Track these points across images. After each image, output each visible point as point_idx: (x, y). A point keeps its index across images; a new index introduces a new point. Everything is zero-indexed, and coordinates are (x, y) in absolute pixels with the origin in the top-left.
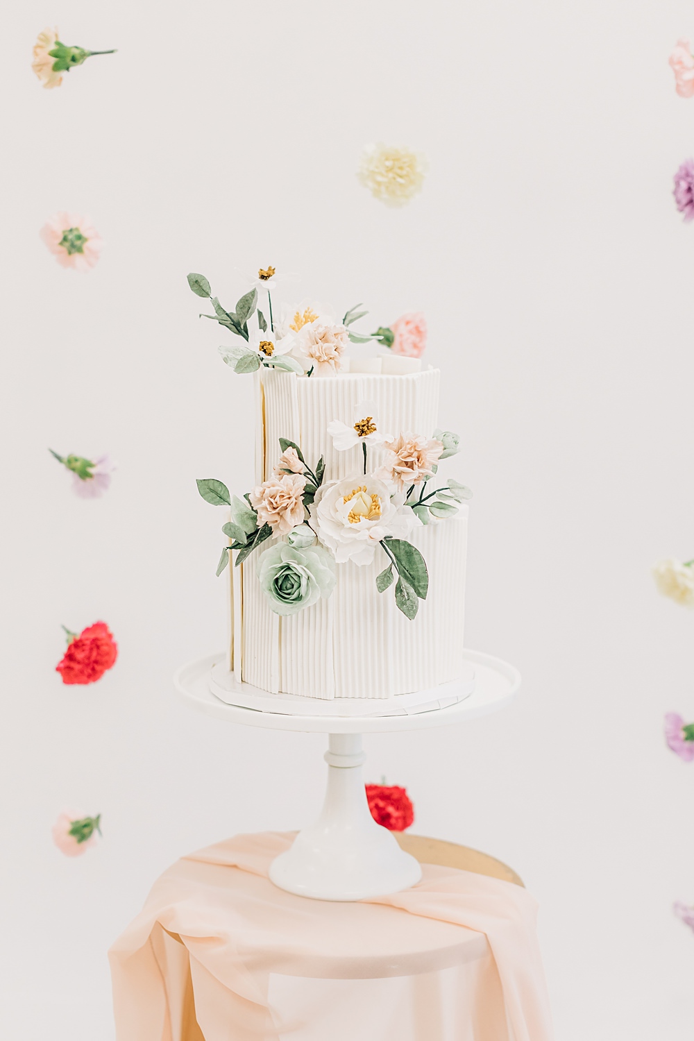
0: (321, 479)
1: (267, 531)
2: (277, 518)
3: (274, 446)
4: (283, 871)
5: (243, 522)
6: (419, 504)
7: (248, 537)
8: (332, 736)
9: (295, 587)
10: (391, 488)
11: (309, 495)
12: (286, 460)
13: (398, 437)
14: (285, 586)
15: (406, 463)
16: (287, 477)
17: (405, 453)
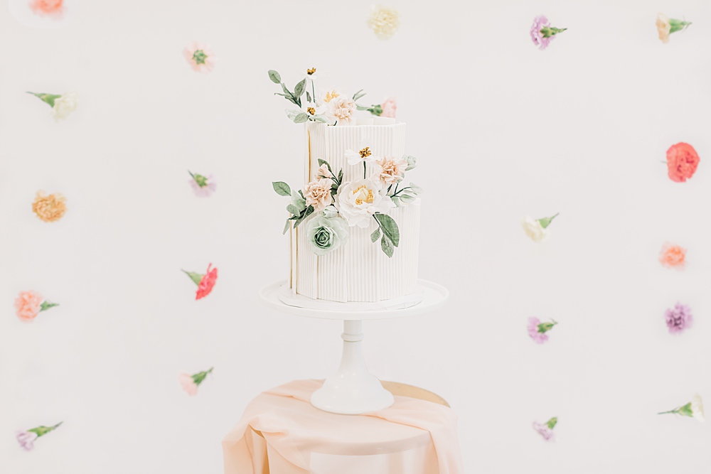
0: (341, 181)
1: (311, 210)
2: (317, 202)
3: (315, 163)
4: (318, 399)
5: (298, 204)
6: (394, 196)
7: (301, 213)
8: (345, 321)
9: (327, 238)
10: (379, 186)
11: (334, 190)
12: (321, 171)
13: (383, 158)
14: (320, 238)
15: (388, 172)
16: (322, 179)
17: (387, 167)
